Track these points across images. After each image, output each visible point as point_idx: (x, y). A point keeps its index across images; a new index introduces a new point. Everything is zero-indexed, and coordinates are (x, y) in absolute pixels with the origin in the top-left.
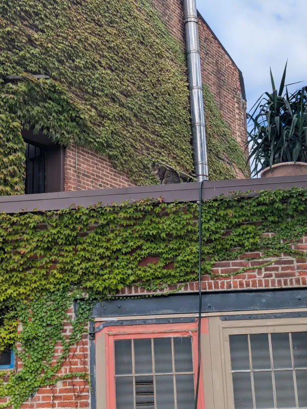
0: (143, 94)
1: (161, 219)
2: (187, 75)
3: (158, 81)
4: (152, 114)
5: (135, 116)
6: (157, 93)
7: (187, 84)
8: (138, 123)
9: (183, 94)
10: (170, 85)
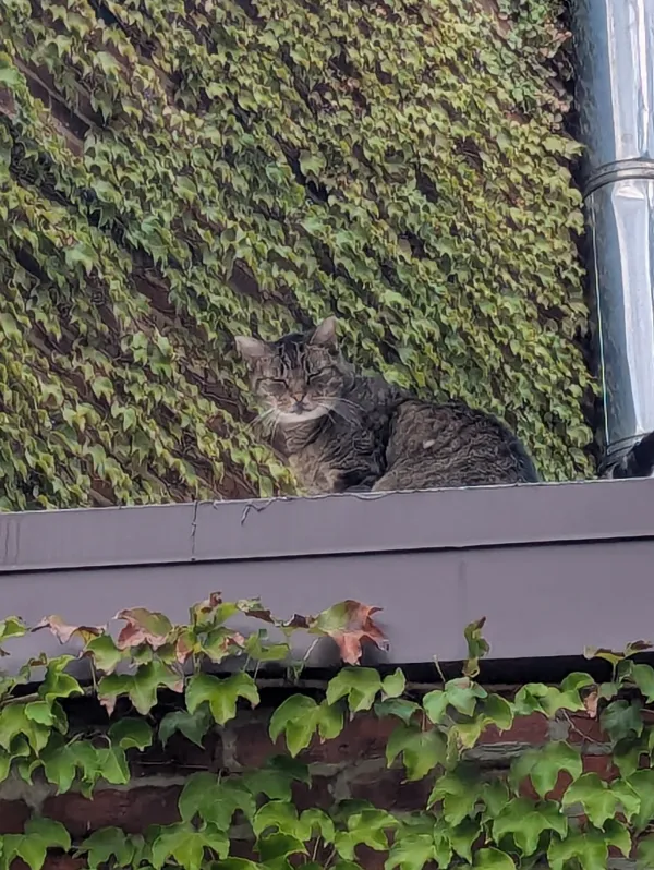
0: (213, 135)
1: (341, 827)
2: (570, 86)
3: (342, 65)
4: (285, 296)
5: (145, 277)
6: (333, 158)
7: (570, 148)
8: (163, 343)
9: (534, 208)
10: (435, 115)
